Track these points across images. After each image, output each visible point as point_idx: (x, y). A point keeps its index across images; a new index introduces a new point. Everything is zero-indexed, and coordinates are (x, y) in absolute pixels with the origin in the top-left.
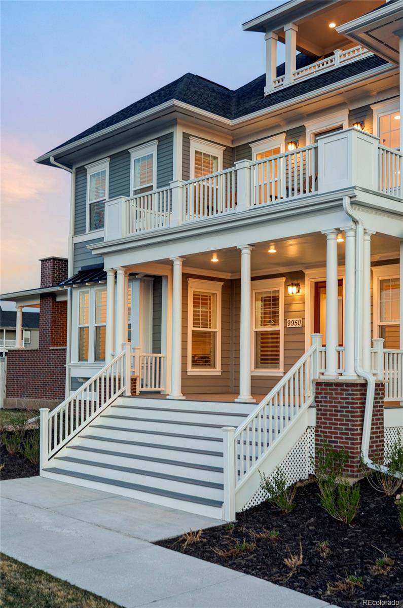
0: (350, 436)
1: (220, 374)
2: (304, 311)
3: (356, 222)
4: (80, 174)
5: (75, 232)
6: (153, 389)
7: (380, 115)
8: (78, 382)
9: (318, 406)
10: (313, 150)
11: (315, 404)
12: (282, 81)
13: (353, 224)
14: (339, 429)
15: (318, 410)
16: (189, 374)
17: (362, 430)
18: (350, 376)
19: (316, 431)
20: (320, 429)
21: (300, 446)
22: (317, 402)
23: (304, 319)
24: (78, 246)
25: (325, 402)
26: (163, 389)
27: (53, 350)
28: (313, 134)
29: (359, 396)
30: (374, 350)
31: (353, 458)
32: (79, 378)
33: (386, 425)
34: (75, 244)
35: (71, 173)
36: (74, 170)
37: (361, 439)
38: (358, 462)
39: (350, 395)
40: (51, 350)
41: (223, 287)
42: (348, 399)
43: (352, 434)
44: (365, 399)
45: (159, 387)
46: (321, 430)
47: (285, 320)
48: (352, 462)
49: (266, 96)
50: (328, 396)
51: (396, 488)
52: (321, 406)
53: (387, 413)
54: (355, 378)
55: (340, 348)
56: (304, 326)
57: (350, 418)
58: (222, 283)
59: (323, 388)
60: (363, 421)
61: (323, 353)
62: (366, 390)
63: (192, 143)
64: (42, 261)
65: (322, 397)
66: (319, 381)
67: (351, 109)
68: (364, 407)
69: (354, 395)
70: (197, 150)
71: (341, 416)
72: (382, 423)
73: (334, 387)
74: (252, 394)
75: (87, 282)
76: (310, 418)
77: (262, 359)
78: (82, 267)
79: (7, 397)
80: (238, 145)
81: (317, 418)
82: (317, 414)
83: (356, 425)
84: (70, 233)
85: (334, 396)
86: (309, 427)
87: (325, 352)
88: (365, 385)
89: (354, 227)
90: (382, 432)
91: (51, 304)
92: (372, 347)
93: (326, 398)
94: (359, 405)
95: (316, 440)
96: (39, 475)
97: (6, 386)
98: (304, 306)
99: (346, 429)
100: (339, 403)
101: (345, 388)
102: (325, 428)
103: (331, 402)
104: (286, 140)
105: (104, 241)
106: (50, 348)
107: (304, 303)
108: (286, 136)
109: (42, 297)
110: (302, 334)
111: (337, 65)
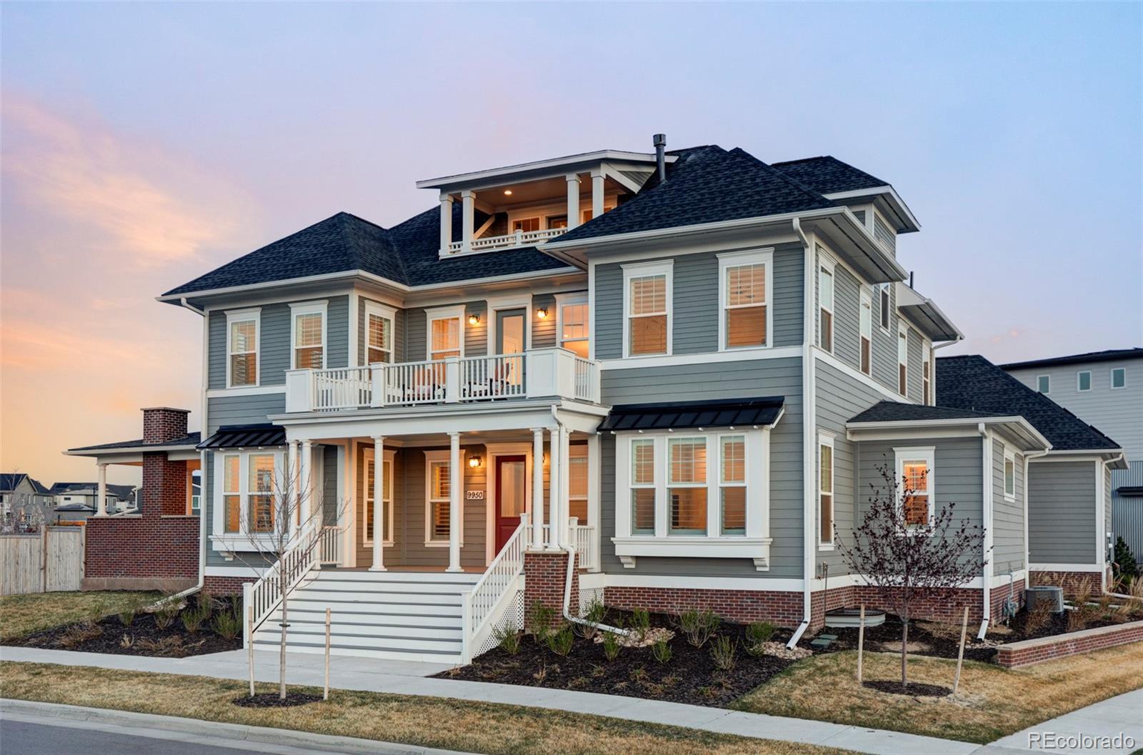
0: (555, 596)
1: (392, 545)
2: (486, 484)
3: (560, 424)
4: (217, 320)
5: (209, 385)
6: (331, 562)
7: (564, 305)
8: (220, 556)
9: (527, 573)
10: (521, 358)
11: (524, 572)
12: (459, 247)
13: (558, 425)
14: (545, 591)
15: (527, 577)
16: (365, 546)
17: (564, 591)
18: (554, 548)
19: (526, 594)
20: (528, 592)
21: (512, 607)
22: (526, 570)
23: (485, 492)
24: (213, 402)
25: (534, 570)
26: (341, 562)
27: (165, 519)
28: (495, 310)
29: (562, 565)
30: (571, 527)
31: (558, 613)
32: (222, 551)
33: (580, 588)
34: (209, 399)
35: (204, 316)
36: (206, 312)
37: (563, 598)
38: (561, 617)
39: (555, 563)
40: (162, 519)
41: (395, 455)
42: (553, 567)
43: (557, 595)
44: (567, 566)
45: (336, 560)
46: (530, 594)
47: (464, 491)
48: (557, 617)
49: (442, 260)
50: (536, 565)
51: (593, 634)
52: (530, 573)
53: (581, 577)
54: (559, 550)
55: (546, 526)
56: (486, 499)
57: (555, 582)
58: (395, 452)
59: (530, 558)
60: (565, 584)
61: (530, 530)
62: (567, 560)
63: (367, 306)
64: (146, 411)
65: (530, 566)
66: (528, 553)
67: (535, 294)
68: (566, 573)
69: (558, 563)
70: (372, 313)
71: (547, 580)
72: (577, 586)
73: (541, 558)
74: (461, 565)
75: (241, 446)
76: (519, 583)
77: (437, 531)
78: (221, 426)
79: (86, 575)
80: (411, 308)
81: (526, 583)
82: (526, 580)
83: (559, 588)
84: (203, 386)
85: (541, 564)
86: (519, 591)
87: (532, 529)
88: (567, 556)
89: (558, 428)
90: (578, 593)
91: (161, 464)
92: (569, 524)
93: (534, 566)
94: (562, 572)
95: (525, 601)
96: (242, 648)
97: (85, 563)
98: (486, 479)
99: (552, 591)
100: (546, 570)
101: (550, 558)
102: (533, 591)
103: (538, 570)
104: (466, 311)
105: (287, 411)
106: (162, 517)
107: (486, 476)
108: (466, 308)
109: (146, 454)
110: (483, 506)
111: (519, 245)
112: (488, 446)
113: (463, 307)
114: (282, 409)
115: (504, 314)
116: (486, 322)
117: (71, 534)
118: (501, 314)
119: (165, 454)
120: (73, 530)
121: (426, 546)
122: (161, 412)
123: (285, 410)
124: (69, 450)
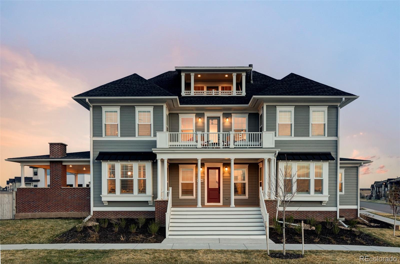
2: (204, 177)
4: (96, 109)
5: (92, 136)
7: (234, 118)
12: (189, 93)
14: (271, 213)
23: (204, 179)
24: (95, 142)
27: (63, 188)
28: (207, 117)
34: (93, 140)
36: (92, 106)
40: (62, 188)
47: (196, 179)
49: (183, 97)
56: (204, 182)
64: (51, 144)
67: (224, 112)
73: (269, 202)
77: (185, 193)
78: (100, 152)
79: (17, 212)
80: (171, 112)
97: (17, 207)
100: (271, 206)
103: (268, 206)
104: (196, 116)
105: (157, 147)
106: (62, 187)
107: (204, 174)
108: (196, 115)
109: (51, 162)
110: (203, 184)
111: (213, 95)
112: (205, 164)
113: (195, 114)
114: (155, 146)
115: (210, 118)
116: (204, 121)
117: (6, 195)
118: (209, 118)
119: (61, 162)
120: (7, 193)
121: (180, 198)
122: (60, 145)
123: (156, 147)
124: (8, 159)
